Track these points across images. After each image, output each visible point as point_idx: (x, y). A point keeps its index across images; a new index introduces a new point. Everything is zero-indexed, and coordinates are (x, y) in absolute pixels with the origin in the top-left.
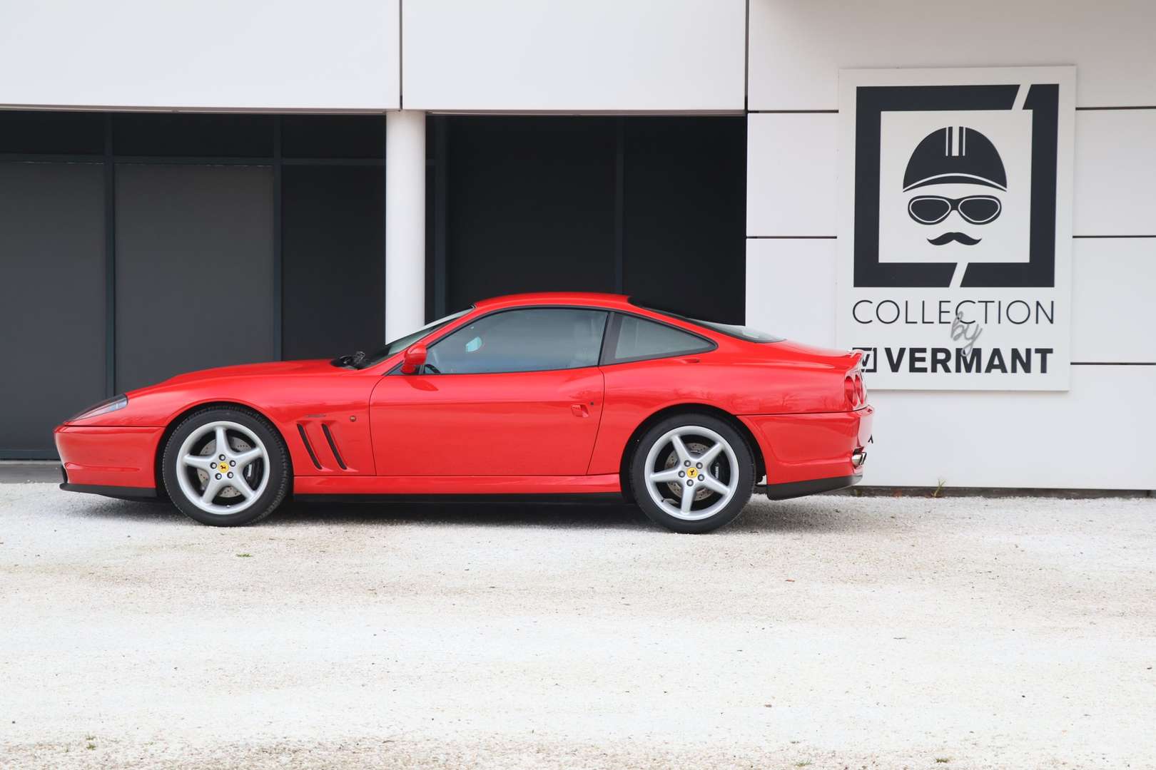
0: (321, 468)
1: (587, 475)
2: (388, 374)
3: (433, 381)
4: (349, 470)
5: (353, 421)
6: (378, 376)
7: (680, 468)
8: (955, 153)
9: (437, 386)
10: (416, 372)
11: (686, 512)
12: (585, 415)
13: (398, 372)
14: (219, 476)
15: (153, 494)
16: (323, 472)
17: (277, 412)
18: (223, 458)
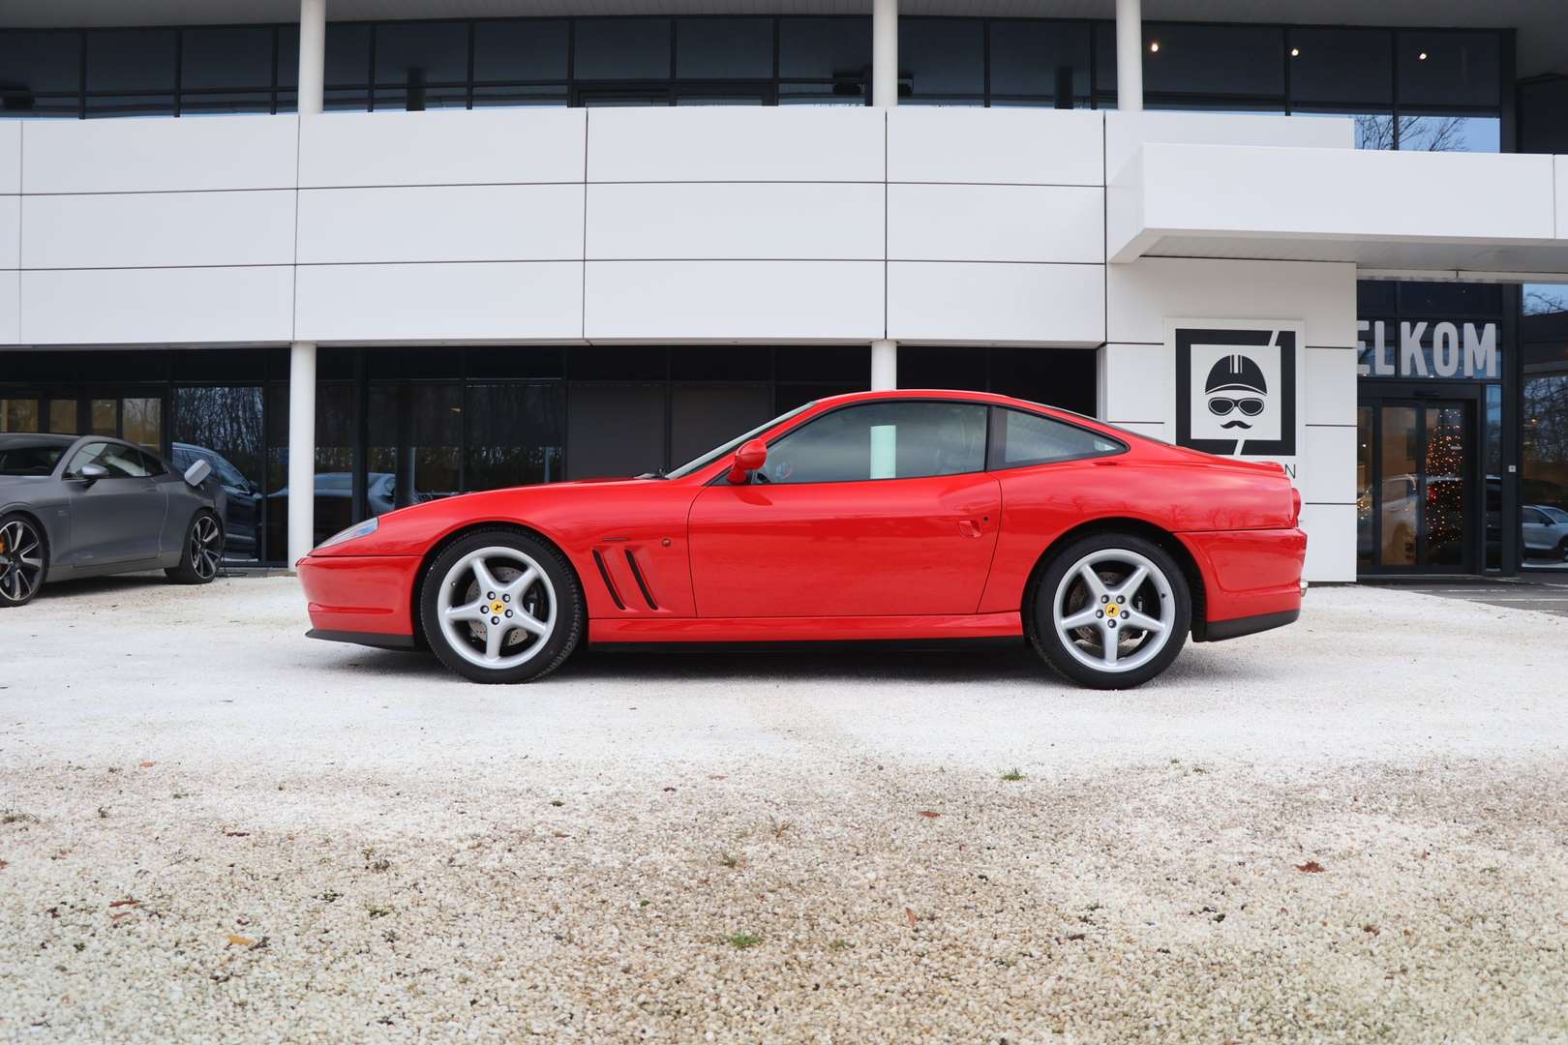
0: (624, 609)
1: (977, 614)
2: (711, 483)
3: (765, 492)
4: (661, 610)
5: (666, 545)
6: (698, 488)
7: (1095, 607)
8: (1236, 371)
9: (771, 500)
10: (747, 481)
11: (1112, 662)
12: (977, 534)
13: (724, 480)
14: (496, 620)
15: (410, 643)
16: (626, 613)
17: (567, 535)
18: (492, 596)
